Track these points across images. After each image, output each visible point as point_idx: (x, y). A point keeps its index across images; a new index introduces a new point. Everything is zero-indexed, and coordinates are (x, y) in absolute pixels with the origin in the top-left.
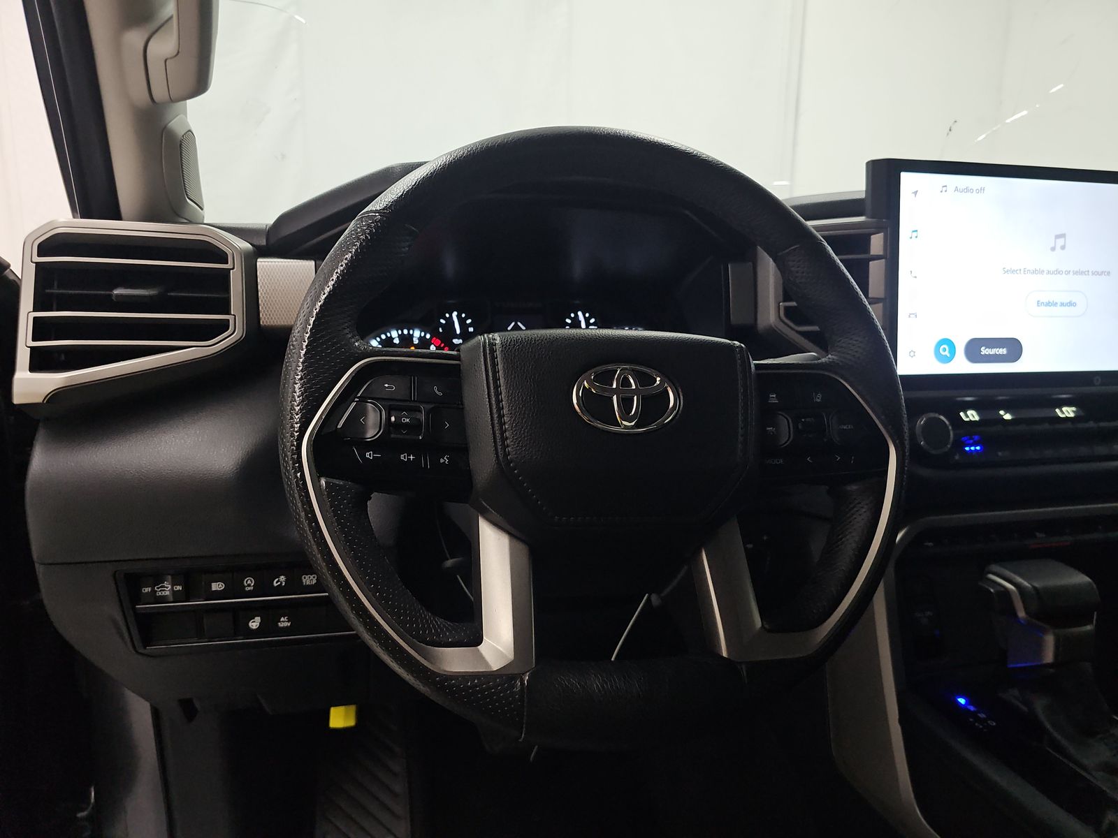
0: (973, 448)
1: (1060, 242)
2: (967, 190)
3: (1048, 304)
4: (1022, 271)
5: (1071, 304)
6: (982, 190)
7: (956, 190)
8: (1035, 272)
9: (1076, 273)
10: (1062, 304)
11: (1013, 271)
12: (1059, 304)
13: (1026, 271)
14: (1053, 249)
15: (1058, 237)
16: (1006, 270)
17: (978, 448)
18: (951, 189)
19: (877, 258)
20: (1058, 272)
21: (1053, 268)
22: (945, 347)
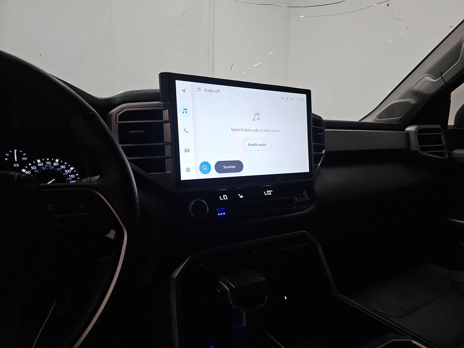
0: (222, 214)
1: (257, 117)
2: (211, 91)
3: (253, 145)
4: (240, 130)
5: (263, 145)
6: (218, 91)
7: (205, 90)
8: (246, 130)
9: (265, 131)
10: (260, 145)
11: (236, 130)
12: (258, 145)
13: (242, 130)
14: (254, 120)
15: (255, 114)
16: (233, 129)
17: (224, 214)
18: (203, 90)
19: (166, 122)
20: (257, 130)
21: (254, 129)
22: (205, 166)
